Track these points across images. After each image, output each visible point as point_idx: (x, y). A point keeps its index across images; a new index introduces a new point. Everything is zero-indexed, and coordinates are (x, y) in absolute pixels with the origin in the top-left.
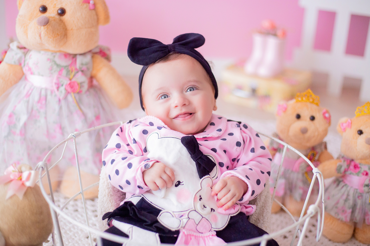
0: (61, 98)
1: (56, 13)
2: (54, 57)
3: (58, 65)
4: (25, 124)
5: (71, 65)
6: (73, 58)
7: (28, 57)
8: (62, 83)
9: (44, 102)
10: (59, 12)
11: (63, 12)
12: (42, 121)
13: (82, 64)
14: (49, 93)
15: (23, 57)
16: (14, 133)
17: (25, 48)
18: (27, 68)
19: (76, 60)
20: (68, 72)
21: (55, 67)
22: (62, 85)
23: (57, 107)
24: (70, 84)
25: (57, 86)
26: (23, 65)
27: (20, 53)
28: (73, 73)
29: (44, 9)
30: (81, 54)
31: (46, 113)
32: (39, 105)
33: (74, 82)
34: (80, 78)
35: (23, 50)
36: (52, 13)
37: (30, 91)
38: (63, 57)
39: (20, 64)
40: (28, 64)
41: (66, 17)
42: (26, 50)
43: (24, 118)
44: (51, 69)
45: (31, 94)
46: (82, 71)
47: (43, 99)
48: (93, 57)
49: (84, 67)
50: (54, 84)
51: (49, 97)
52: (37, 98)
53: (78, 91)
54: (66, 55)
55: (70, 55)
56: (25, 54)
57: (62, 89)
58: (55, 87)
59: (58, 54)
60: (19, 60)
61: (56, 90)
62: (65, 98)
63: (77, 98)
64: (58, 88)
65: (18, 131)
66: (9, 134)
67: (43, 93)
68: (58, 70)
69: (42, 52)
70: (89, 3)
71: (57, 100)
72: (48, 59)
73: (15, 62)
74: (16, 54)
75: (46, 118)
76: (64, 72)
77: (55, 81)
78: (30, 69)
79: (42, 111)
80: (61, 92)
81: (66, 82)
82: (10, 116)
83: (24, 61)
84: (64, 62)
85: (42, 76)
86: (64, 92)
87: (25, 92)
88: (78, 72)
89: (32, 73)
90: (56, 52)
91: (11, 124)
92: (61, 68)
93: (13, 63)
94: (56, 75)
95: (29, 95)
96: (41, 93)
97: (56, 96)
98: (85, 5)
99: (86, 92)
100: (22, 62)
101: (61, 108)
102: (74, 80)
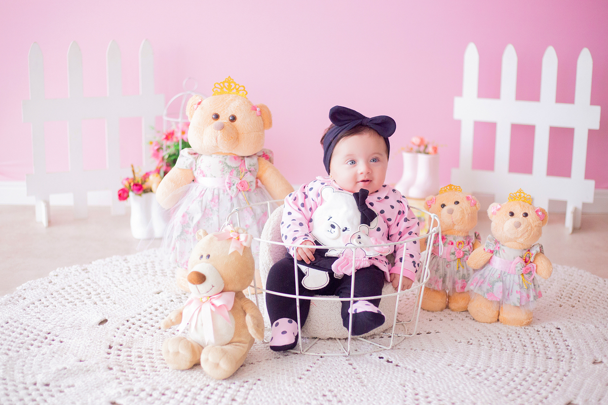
0: (233, 196)
1: (228, 119)
2: (226, 159)
3: (229, 167)
4: (199, 222)
5: (240, 166)
6: (242, 160)
7: (199, 161)
8: (233, 183)
9: (217, 201)
10: (231, 118)
11: (233, 119)
12: (215, 218)
13: (250, 165)
14: (221, 192)
15: (194, 161)
16: (187, 232)
17: (195, 154)
18: (199, 172)
19: (244, 161)
20: (238, 173)
21: (226, 168)
22: (234, 184)
23: (229, 204)
24: (240, 183)
25: (229, 185)
26: (194, 169)
27: (191, 158)
28: (243, 173)
29: (217, 117)
30: (248, 157)
31: (218, 211)
32: (213, 203)
33: (244, 182)
34: (250, 178)
35: (194, 156)
36: (224, 119)
37: (203, 192)
38: (233, 159)
39: (192, 169)
40: (199, 167)
41: (236, 123)
42: (197, 155)
43: (198, 217)
44: (223, 170)
45: (204, 194)
46: (250, 171)
47: (216, 199)
48: (258, 159)
49: (252, 168)
50: (226, 183)
51: (221, 196)
52: (210, 198)
53: (247, 190)
54: (236, 157)
55: (239, 157)
56: (196, 159)
57: (234, 188)
58: (227, 186)
59: (229, 156)
60: (191, 164)
61: (228, 189)
62: (237, 196)
63: (247, 195)
64: (230, 187)
65: (191, 230)
66: (182, 233)
67: (216, 192)
68: (230, 171)
69: (214, 156)
70: (256, 110)
71: (229, 198)
72: (220, 162)
73: (186, 167)
74: (187, 160)
75: (218, 216)
76: (235, 173)
77: (227, 180)
78: (202, 172)
79: (215, 209)
80: (233, 190)
81: (237, 181)
82: (184, 216)
83: (196, 165)
84: (235, 164)
85: (215, 177)
86: (235, 190)
87: (197, 194)
88: (247, 173)
89: (204, 176)
90: (226, 155)
91: (185, 224)
92: (232, 170)
93: (185, 168)
94: (227, 176)
95: (203, 196)
96: (214, 192)
97: (228, 194)
98: (253, 112)
99: (254, 191)
100: (194, 166)
101: (232, 206)
102: (243, 180)
